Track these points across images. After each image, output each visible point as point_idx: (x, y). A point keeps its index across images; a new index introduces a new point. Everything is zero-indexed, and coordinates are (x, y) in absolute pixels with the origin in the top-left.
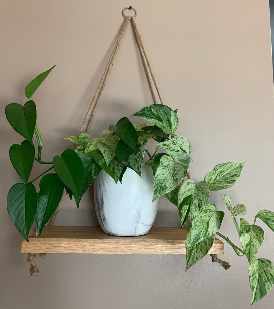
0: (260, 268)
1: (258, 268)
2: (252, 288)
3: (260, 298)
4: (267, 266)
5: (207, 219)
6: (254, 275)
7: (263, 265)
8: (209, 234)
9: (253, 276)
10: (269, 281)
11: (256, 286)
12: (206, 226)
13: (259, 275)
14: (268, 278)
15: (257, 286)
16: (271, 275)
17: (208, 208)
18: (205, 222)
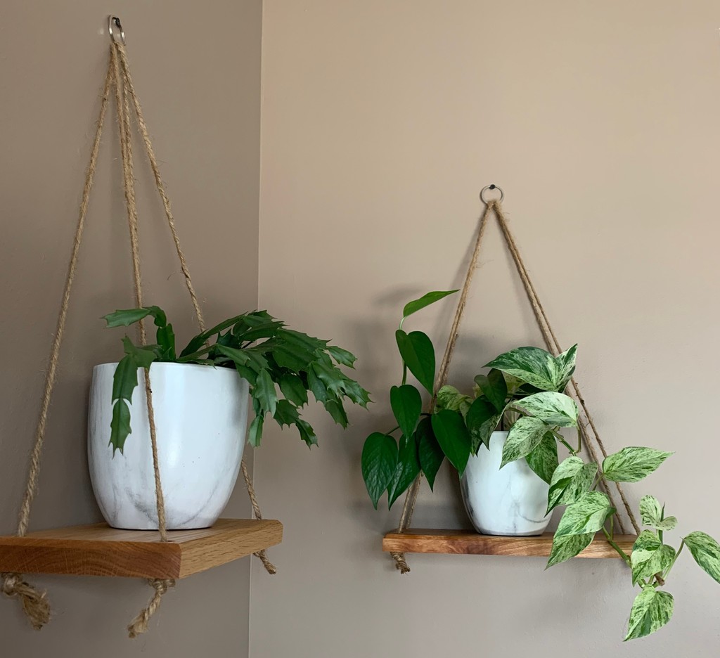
0: (655, 601)
1: (651, 602)
2: (632, 622)
3: (639, 636)
4: (665, 602)
5: (589, 512)
6: (640, 607)
7: (660, 599)
8: (585, 530)
9: (638, 608)
10: (660, 619)
11: (638, 621)
12: (584, 520)
13: (649, 610)
14: (660, 615)
15: (640, 622)
16: (666, 613)
17: (594, 498)
18: (585, 515)
